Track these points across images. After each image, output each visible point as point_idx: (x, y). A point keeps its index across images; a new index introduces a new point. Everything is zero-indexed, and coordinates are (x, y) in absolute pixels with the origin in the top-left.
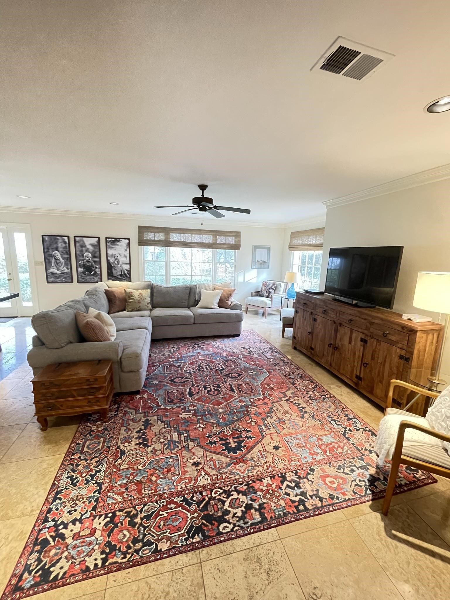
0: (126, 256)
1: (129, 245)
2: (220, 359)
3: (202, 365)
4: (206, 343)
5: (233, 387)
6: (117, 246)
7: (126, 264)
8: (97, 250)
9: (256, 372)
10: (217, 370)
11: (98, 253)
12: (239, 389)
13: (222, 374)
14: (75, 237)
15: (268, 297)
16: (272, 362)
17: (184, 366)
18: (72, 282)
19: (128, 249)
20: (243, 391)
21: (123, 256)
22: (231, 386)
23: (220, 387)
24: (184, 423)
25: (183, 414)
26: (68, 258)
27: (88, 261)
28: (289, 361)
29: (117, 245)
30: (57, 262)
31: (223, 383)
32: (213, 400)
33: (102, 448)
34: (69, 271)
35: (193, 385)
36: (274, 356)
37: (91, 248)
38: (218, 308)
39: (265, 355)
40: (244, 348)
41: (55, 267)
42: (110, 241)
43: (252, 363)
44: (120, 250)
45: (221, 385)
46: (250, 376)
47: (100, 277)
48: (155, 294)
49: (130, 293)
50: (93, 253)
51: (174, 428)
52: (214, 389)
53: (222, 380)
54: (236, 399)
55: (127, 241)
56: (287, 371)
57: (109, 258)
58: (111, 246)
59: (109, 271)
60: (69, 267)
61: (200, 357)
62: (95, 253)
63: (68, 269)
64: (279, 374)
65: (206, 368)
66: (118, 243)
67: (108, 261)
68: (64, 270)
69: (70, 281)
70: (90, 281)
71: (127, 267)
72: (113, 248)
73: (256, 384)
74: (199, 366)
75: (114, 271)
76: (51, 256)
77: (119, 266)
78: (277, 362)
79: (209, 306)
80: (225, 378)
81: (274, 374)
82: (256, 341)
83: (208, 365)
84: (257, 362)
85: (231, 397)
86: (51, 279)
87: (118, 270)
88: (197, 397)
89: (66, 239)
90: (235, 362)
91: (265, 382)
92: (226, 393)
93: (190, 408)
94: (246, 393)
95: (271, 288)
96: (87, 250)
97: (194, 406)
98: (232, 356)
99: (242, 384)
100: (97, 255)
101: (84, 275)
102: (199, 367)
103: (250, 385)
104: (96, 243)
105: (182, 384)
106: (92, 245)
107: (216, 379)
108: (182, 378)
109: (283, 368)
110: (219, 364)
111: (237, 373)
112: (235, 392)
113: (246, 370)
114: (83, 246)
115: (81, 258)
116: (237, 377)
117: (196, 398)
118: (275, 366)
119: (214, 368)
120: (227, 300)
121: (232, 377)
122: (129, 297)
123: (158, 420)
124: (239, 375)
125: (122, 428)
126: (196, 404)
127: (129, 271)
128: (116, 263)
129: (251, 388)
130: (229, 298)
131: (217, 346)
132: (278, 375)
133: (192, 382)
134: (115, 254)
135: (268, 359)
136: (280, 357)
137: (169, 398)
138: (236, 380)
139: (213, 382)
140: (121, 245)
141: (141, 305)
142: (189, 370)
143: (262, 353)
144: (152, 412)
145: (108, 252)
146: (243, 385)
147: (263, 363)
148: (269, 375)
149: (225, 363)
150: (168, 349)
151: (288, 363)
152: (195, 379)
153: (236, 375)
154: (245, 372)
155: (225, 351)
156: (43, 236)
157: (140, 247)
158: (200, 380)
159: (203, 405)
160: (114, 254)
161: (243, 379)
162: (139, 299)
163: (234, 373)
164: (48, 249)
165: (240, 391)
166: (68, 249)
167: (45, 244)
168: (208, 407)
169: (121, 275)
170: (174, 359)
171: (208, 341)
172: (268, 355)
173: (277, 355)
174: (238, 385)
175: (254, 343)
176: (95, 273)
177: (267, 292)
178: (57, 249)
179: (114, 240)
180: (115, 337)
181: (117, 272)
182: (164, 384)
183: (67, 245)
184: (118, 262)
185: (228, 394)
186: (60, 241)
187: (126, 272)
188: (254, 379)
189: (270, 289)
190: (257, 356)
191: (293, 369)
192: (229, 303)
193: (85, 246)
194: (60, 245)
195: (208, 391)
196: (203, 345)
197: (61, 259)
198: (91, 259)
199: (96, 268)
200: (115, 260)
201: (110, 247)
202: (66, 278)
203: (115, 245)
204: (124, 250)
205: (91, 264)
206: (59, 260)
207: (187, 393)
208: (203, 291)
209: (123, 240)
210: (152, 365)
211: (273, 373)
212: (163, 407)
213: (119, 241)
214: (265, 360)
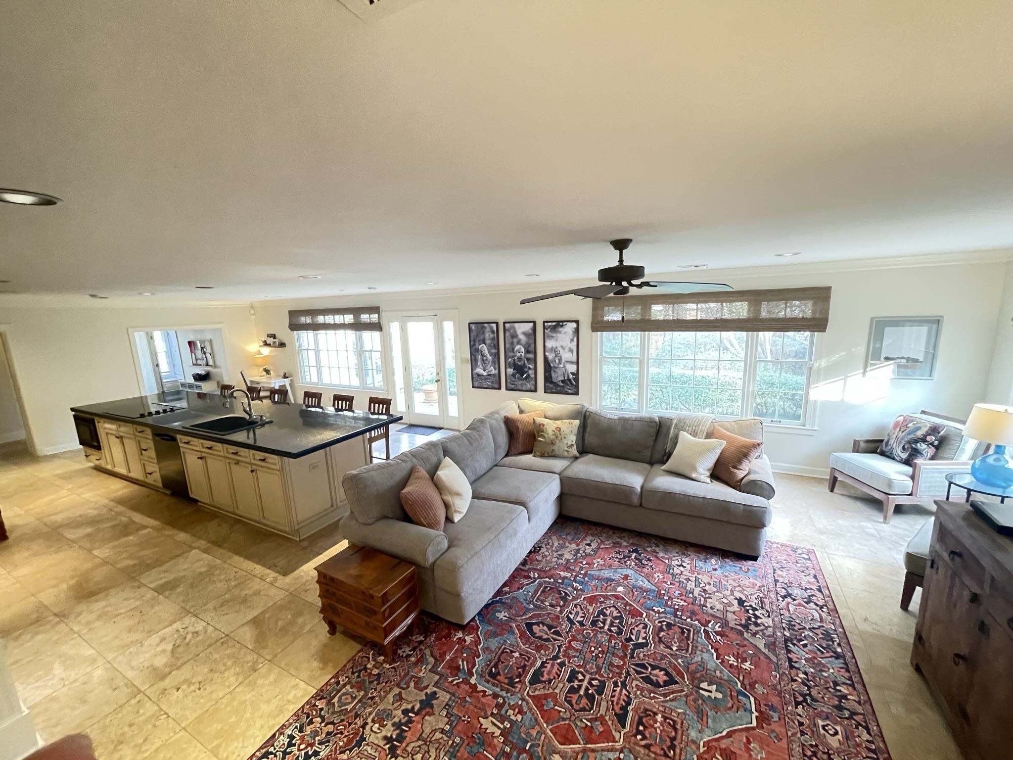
0: (571, 351)
1: (577, 331)
2: (658, 612)
3: (608, 612)
4: (661, 554)
5: (630, 708)
6: (559, 335)
7: (572, 363)
8: (532, 341)
9: (720, 696)
10: (630, 639)
11: (532, 346)
12: (640, 722)
13: (632, 657)
14: (504, 323)
15: (907, 462)
16: (795, 685)
17: (574, 599)
18: (500, 388)
19: (575, 339)
20: (644, 738)
21: (567, 349)
22: (628, 703)
23: (600, 693)
24: (475, 742)
25: (491, 718)
26: (495, 353)
27: (520, 359)
28: (860, 709)
29: (560, 332)
30: (483, 360)
31: (616, 684)
32: (564, 719)
33: (351, 711)
34: (497, 372)
35: (556, 657)
36: (820, 668)
37: (522, 338)
38: (708, 480)
39: (789, 651)
40: (741, 602)
41: (481, 367)
42: (550, 326)
43: (732, 660)
44: (563, 340)
45: (609, 686)
46: (695, 701)
47: (533, 382)
48: (588, 429)
49: (540, 425)
50: (527, 346)
51: (454, 742)
52: (587, 689)
53: (620, 674)
54: (612, 750)
55: (574, 325)
56: (826, 744)
57: (547, 354)
58: (550, 334)
59: (547, 374)
60: (497, 366)
61: (620, 589)
62: (529, 346)
63: (495, 369)
64: (790, 742)
65: (612, 625)
66: (561, 329)
67: (546, 358)
68: (491, 371)
69: (497, 386)
70: (521, 388)
71: (572, 368)
72: (553, 337)
73: (693, 734)
74: (601, 612)
75: (553, 374)
76: (477, 350)
77: (562, 366)
78: (814, 692)
79: (688, 474)
80: (632, 671)
81: (773, 731)
82: (796, 592)
83: (620, 618)
84: (747, 665)
85: (607, 736)
86: (478, 382)
87: (560, 372)
88: (542, 692)
89: (494, 326)
90: (688, 638)
91: (724, 744)
92: (602, 719)
93: (510, 712)
94: (647, 747)
95: (924, 440)
96: (519, 343)
97: (521, 712)
98: (693, 614)
99: (655, 714)
100: (531, 349)
101: (513, 379)
102: (598, 616)
103: (676, 730)
104: (531, 331)
105: (539, 642)
106: (524, 333)
107: (611, 664)
108: (550, 627)
109: (821, 723)
110: (645, 627)
111: (667, 674)
112: (624, 727)
113: (699, 675)
114: (514, 336)
115: (512, 354)
116: (661, 687)
117: (537, 693)
118: (797, 704)
119: (626, 633)
120: (735, 468)
121: (647, 680)
122: (538, 432)
123: (447, 704)
124: (671, 681)
125: (396, 688)
126: (525, 709)
127: (576, 375)
128: (557, 361)
129: (673, 739)
130: (740, 461)
131: (677, 571)
132: (784, 743)
133: (560, 647)
134: (556, 347)
135: (792, 667)
136: (840, 679)
137: (496, 666)
138: (650, 692)
139: (599, 669)
140: (565, 333)
141: (555, 448)
142: (577, 614)
143: (786, 641)
144: (452, 681)
145: (546, 344)
146: (659, 718)
147: (766, 675)
148: (754, 724)
149: (661, 629)
150: (578, 545)
151: (853, 714)
152: (569, 642)
153: (662, 677)
154: (692, 679)
155: (685, 593)
156: (469, 324)
157: (594, 333)
158: (577, 650)
159: (536, 720)
160: (554, 347)
161: (671, 700)
162: (552, 437)
163: (661, 669)
164: (475, 341)
165: (639, 732)
166: (496, 342)
167: (472, 335)
168: (542, 732)
169: (563, 381)
170: (569, 575)
171: (666, 551)
172: (800, 654)
173: (833, 669)
174: (646, 710)
175: (784, 597)
176: (528, 376)
177: (904, 448)
178: (484, 342)
179: (556, 325)
180: (462, 515)
181: (558, 377)
182: (511, 627)
183: (495, 335)
184: (560, 360)
185: (603, 722)
186: (488, 329)
187: (571, 377)
188: (701, 715)
189: (916, 441)
190: (761, 644)
191: (858, 745)
192: (740, 474)
193: (517, 336)
194: (487, 335)
195: (573, 690)
196: (649, 560)
197: (488, 356)
198: (523, 354)
199: (530, 368)
200: (556, 356)
201: (548, 336)
202: (493, 382)
203: (556, 332)
204: (569, 341)
205: (522, 362)
206: (486, 356)
207: (532, 672)
208: (684, 436)
209: (569, 324)
210: (526, 574)
211: (773, 726)
212: (473, 681)
213: (562, 326)
214: (778, 667)
